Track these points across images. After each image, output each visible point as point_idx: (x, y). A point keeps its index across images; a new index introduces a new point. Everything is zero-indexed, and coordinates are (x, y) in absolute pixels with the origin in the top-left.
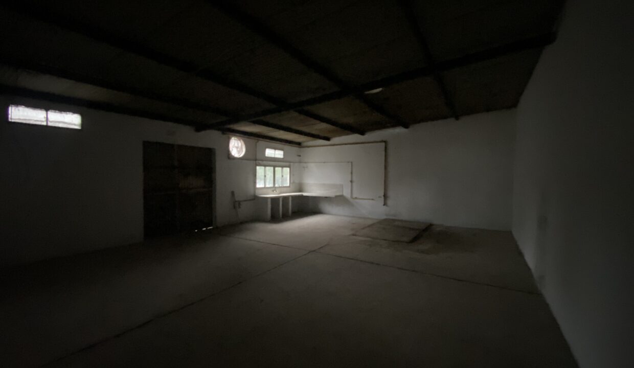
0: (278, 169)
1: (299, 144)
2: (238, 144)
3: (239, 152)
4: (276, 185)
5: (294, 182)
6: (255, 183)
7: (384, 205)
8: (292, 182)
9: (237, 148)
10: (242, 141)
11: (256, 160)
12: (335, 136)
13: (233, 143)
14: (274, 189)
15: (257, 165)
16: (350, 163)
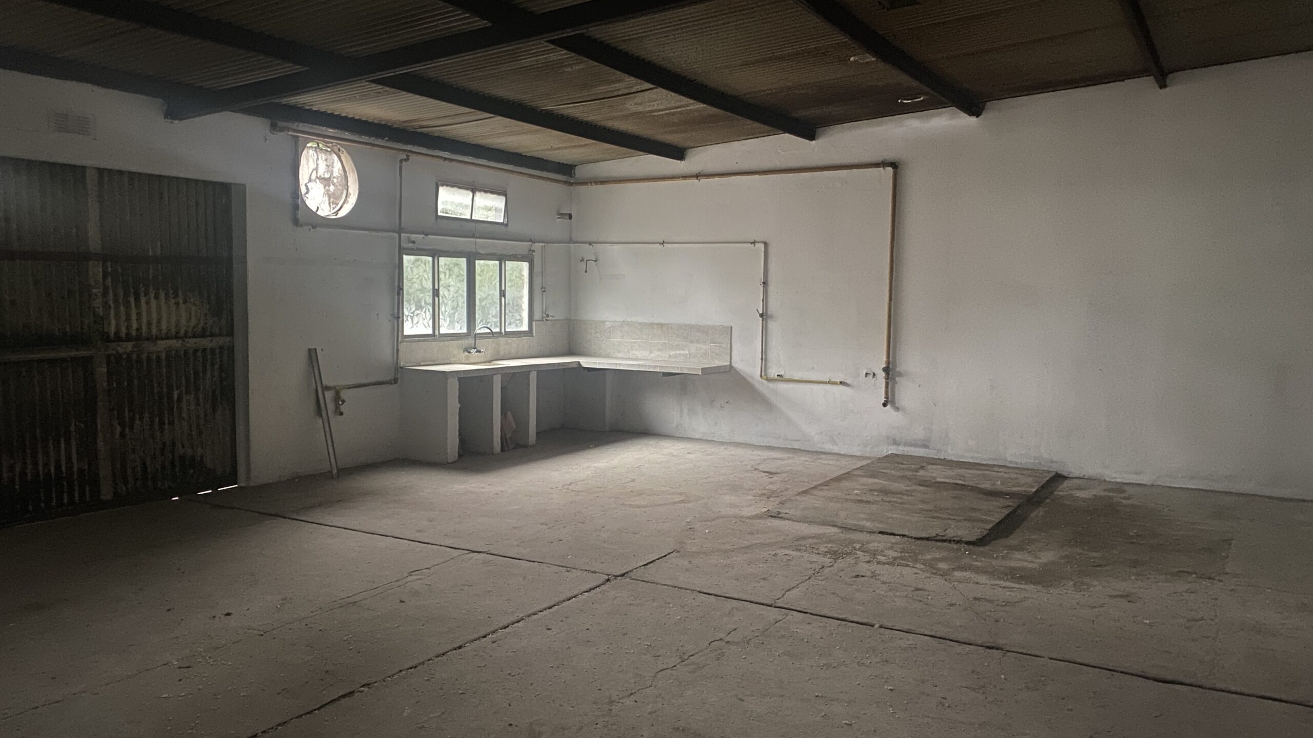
0: (486, 268)
1: (566, 170)
2: (329, 167)
3: (333, 198)
4: (480, 329)
5: (545, 317)
6: (398, 318)
7: (885, 405)
8: (537, 315)
9: (326, 181)
10: (345, 156)
11: (400, 231)
12: (704, 143)
13: (312, 166)
14: (470, 341)
15: (402, 251)
16: (761, 246)
